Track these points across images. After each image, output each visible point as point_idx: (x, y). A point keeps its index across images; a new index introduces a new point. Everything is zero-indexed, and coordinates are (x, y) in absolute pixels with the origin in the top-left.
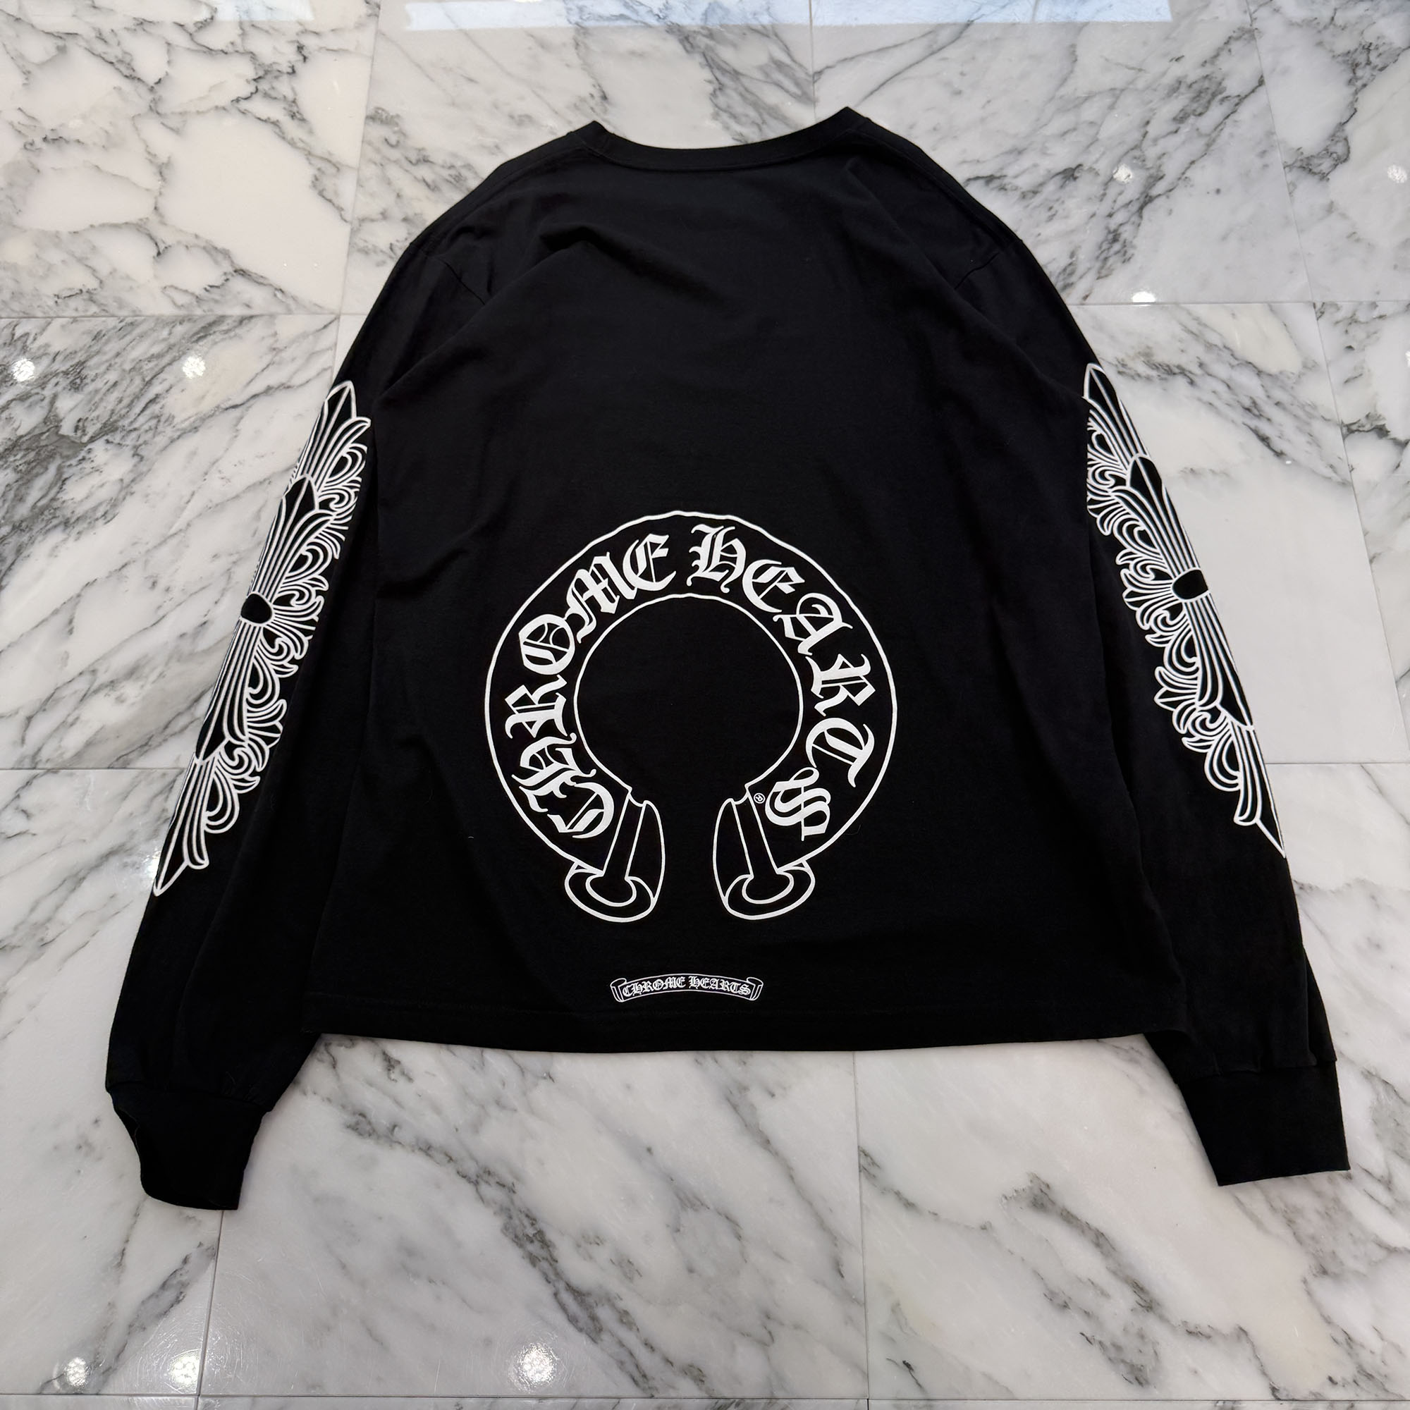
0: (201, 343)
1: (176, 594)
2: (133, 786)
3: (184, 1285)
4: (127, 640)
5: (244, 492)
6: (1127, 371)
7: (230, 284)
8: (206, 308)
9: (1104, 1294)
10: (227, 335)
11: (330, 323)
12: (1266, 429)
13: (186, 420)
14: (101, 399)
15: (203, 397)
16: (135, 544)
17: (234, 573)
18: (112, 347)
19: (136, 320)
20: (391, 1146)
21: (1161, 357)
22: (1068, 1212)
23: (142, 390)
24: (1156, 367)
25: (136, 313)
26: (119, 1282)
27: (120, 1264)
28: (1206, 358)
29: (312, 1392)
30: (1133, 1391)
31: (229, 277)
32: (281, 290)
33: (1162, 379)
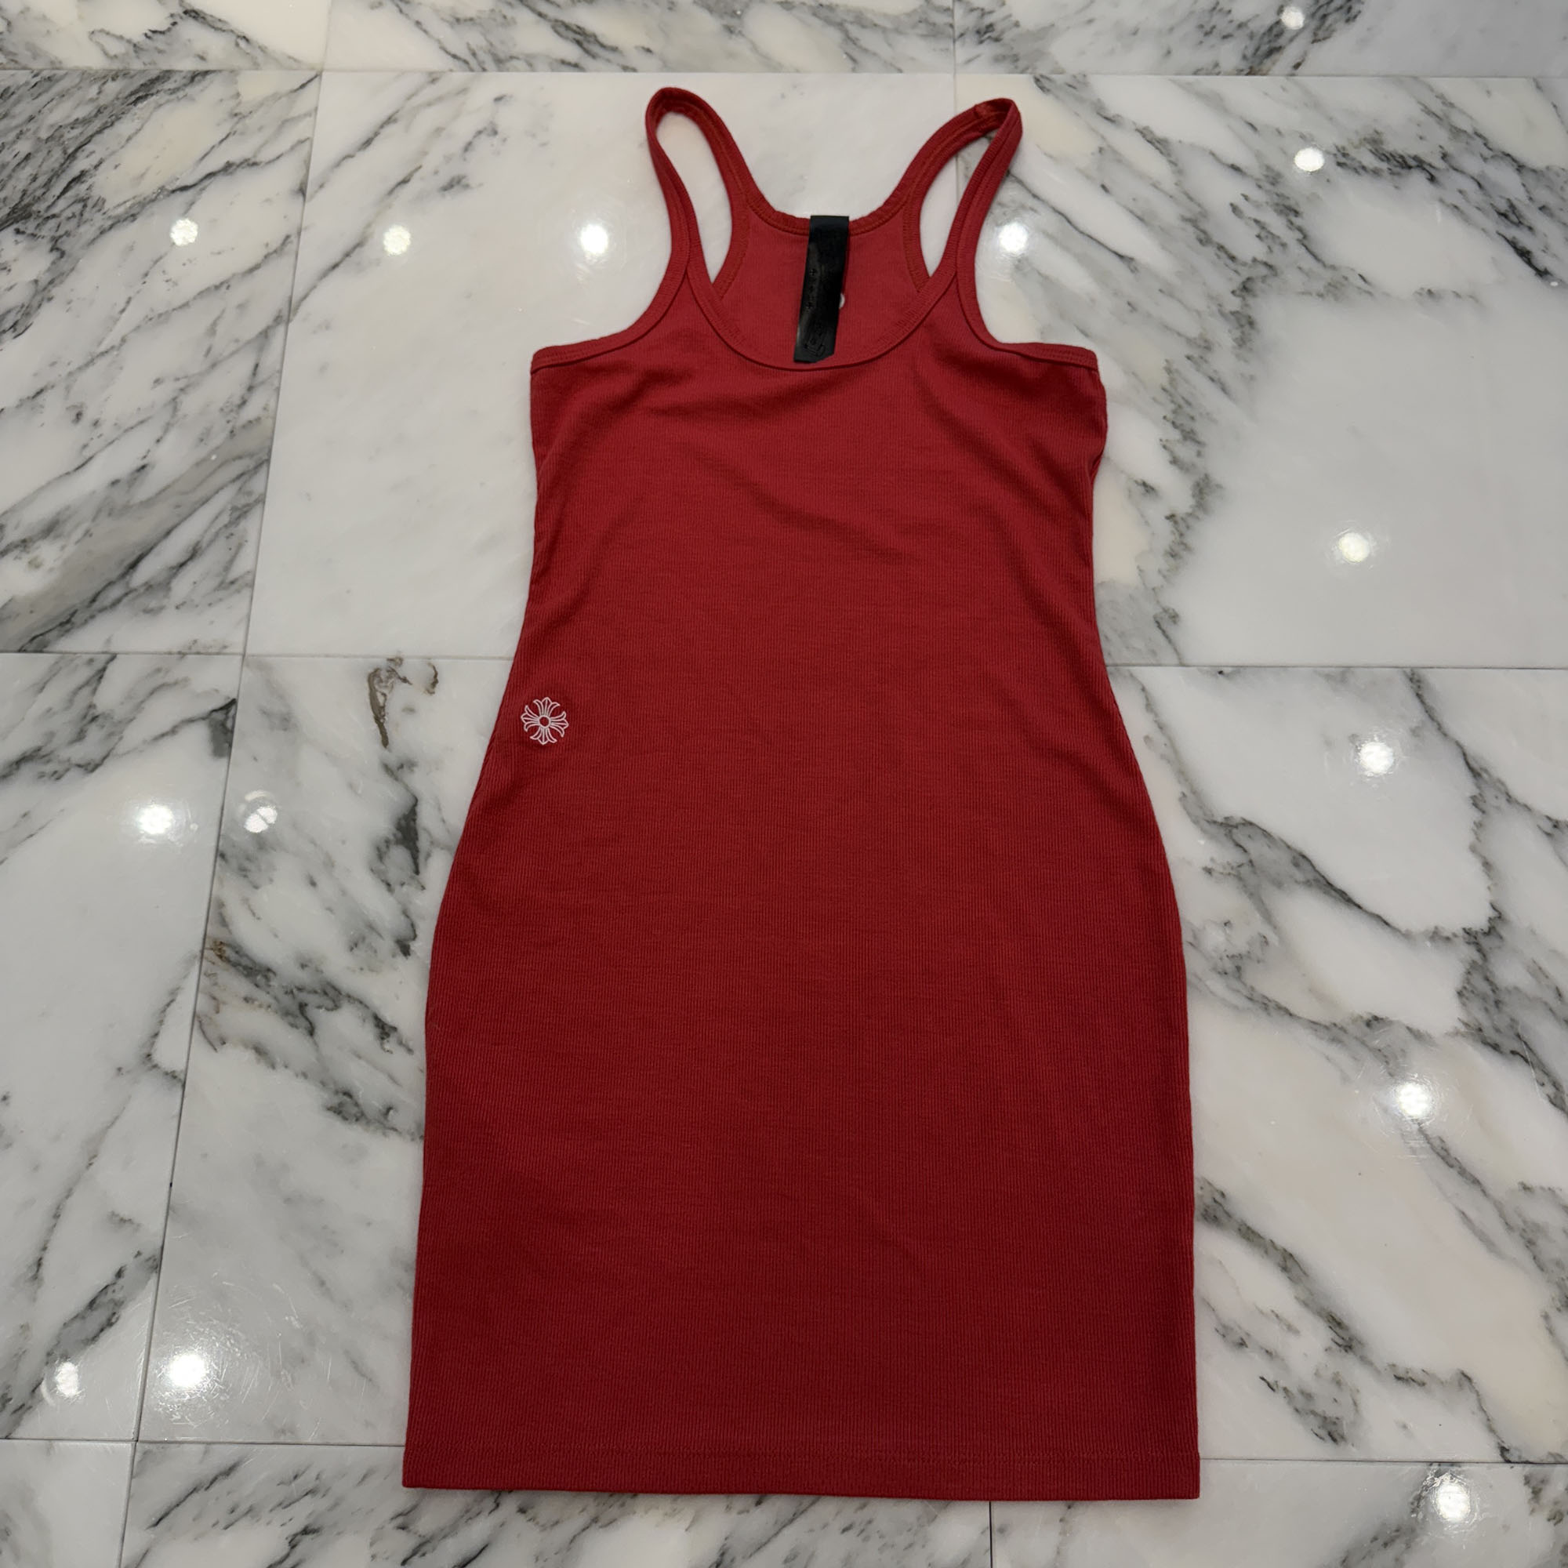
0: (140, 105)
1: (106, 429)
2: (53, 673)
3: (119, 1304)
4: (42, 489)
5: (195, 298)
6: (1348, 162)
7: (177, 27)
8: (146, 59)
9: (1290, 1328)
10: (174, 96)
11: (309, 81)
12: (1525, 240)
13: (119, 205)
14: (10, 177)
15: (142, 176)
16: (53, 364)
17: (181, 403)
18: (24, 109)
19: (55, 75)
20: (384, 1134)
21: (1393, 145)
22: (1249, 1228)
23: (62, 165)
24: (1386, 157)
25: (55, 65)
26: (34, 1299)
27: (35, 1277)
28: (1451, 148)
29: (282, 1439)
30: (1327, 1449)
31: (178, 20)
32: (244, 37)
33: (1392, 173)
